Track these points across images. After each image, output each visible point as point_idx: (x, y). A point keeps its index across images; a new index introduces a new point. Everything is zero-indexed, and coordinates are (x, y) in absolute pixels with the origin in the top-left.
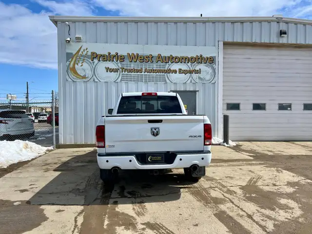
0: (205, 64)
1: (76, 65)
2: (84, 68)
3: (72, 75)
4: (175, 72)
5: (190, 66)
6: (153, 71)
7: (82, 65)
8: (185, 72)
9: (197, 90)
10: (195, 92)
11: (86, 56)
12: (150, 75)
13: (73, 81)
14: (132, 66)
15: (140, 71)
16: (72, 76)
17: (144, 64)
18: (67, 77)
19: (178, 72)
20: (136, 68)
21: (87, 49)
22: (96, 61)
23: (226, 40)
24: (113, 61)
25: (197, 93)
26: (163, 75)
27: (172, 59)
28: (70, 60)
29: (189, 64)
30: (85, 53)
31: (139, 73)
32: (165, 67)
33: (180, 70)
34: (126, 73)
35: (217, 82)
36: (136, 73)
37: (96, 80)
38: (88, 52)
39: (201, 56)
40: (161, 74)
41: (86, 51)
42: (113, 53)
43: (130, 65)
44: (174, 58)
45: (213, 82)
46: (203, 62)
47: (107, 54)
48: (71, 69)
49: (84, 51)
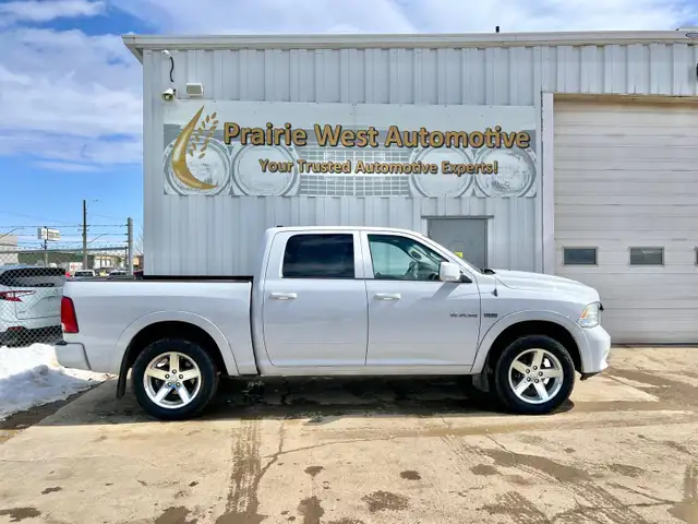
0: (510, 151)
1: (188, 156)
2: (207, 161)
4: (434, 170)
5: (471, 157)
6: (378, 168)
7: (202, 156)
8: (459, 170)
9: (489, 213)
10: (484, 219)
11: (213, 133)
12: (370, 178)
13: (181, 195)
14: (326, 155)
15: (346, 168)
17: (354, 151)
18: (167, 186)
19: (440, 171)
20: (335, 162)
21: (214, 115)
22: (236, 144)
23: (561, 90)
24: (279, 144)
25: (490, 222)
26: (402, 178)
27: (427, 139)
28: (173, 143)
29: (469, 150)
30: (209, 125)
31: (342, 174)
32: (407, 159)
33: (446, 164)
34: (311, 173)
35: (538, 199)
36: (335, 174)
37: (237, 192)
38: (217, 122)
39: (499, 130)
40: (399, 175)
41: (211, 121)
42: (279, 125)
43: (321, 153)
44: (429, 134)
45: (530, 194)
46: (503, 145)
47: (265, 129)
48: (176, 166)
49: (208, 119)
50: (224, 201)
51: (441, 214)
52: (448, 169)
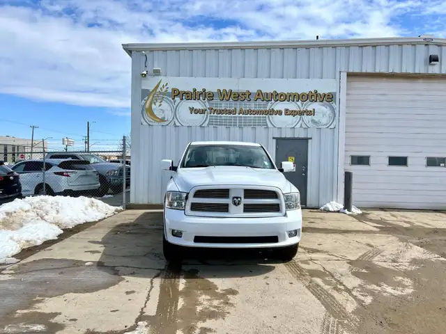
0: (321, 103)
1: (153, 105)
2: (163, 108)
4: (280, 113)
5: (300, 106)
6: (250, 112)
7: (160, 105)
8: (293, 113)
9: (309, 137)
10: (306, 140)
11: (166, 93)
12: (246, 117)
13: (149, 125)
14: (223, 105)
15: (233, 112)
16: (148, 118)
17: (238, 103)
18: (142, 120)
19: (283, 113)
20: (228, 109)
21: (167, 84)
22: (177, 99)
23: (351, 71)
24: (199, 99)
25: (310, 141)
26: (263, 117)
27: (277, 97)
28: (146, 98)
29: (299, 103)
30: (164, 90)
31: (232, 115)
32: (266, 107)
33: (287, 110)
34: (215, 114)
35: (337, 127)
36: (227, 115)
37: (178, 124)
38: (168, 88)
39: (316, 92)
40: (261, 116)
41: (165, 88)
42: (199, 90)
43: (220, 104)
44: (278, 95)
45: (332, 126)
46: (318, 100)
47: (192, 91)
48: (147, 110)
49: (163, 87)
50: (171, 129)
51: (283, 136)
52: (288, 112)
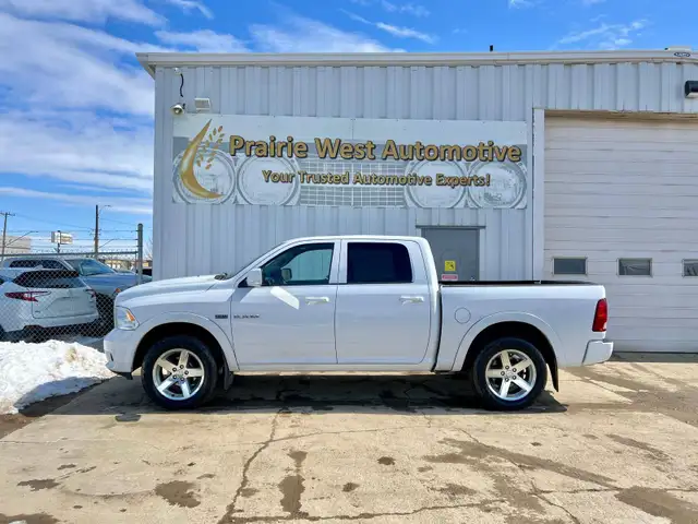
0: (502, 164)
1: (195, 166)
2: (213, 172)
3: (186, 190)
4: (428, 181)
5: (464, 168)
6: (374, 179)
7: (208, 167)
8: (453, 182)
9: (481, 224)
10: (476, 229)
11: (219, 144)
12: (367, 189)
13: (188, 203)
14: (326, 167)
15: (344, 180)
17: (352, 163)
18: (175, 195)
19: (434, 183)
20: (334, 173)
21: (221, 129)
22: (241, 156)
23: (551, 107)
24: (282, 156)
25: (482, 231)
26: (399, 189)
27: (422, 152)
29: (462, 163)
30: (215, 138)
31: (341, 185)
32: (403, 172)
33: (440, 176)
34: (312, 184)
35: (528, 211)
36: (333, 185)
37: (241, 202)
38: (223, 135)
39: (491, 144)
40: (395, 186)
41: (218, 134)
42: (282, 138)
43: (321, 165)
44: (424, 148)
45: (520, 206)
46: (495, 159)
47: (268, 142)
48: (184, 176)
49: (215, 132)
50: (228, 209)
51: (434, 224)
52: (442, 181)
